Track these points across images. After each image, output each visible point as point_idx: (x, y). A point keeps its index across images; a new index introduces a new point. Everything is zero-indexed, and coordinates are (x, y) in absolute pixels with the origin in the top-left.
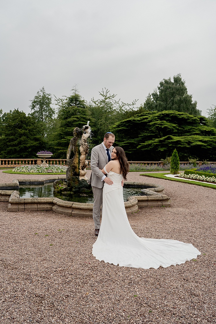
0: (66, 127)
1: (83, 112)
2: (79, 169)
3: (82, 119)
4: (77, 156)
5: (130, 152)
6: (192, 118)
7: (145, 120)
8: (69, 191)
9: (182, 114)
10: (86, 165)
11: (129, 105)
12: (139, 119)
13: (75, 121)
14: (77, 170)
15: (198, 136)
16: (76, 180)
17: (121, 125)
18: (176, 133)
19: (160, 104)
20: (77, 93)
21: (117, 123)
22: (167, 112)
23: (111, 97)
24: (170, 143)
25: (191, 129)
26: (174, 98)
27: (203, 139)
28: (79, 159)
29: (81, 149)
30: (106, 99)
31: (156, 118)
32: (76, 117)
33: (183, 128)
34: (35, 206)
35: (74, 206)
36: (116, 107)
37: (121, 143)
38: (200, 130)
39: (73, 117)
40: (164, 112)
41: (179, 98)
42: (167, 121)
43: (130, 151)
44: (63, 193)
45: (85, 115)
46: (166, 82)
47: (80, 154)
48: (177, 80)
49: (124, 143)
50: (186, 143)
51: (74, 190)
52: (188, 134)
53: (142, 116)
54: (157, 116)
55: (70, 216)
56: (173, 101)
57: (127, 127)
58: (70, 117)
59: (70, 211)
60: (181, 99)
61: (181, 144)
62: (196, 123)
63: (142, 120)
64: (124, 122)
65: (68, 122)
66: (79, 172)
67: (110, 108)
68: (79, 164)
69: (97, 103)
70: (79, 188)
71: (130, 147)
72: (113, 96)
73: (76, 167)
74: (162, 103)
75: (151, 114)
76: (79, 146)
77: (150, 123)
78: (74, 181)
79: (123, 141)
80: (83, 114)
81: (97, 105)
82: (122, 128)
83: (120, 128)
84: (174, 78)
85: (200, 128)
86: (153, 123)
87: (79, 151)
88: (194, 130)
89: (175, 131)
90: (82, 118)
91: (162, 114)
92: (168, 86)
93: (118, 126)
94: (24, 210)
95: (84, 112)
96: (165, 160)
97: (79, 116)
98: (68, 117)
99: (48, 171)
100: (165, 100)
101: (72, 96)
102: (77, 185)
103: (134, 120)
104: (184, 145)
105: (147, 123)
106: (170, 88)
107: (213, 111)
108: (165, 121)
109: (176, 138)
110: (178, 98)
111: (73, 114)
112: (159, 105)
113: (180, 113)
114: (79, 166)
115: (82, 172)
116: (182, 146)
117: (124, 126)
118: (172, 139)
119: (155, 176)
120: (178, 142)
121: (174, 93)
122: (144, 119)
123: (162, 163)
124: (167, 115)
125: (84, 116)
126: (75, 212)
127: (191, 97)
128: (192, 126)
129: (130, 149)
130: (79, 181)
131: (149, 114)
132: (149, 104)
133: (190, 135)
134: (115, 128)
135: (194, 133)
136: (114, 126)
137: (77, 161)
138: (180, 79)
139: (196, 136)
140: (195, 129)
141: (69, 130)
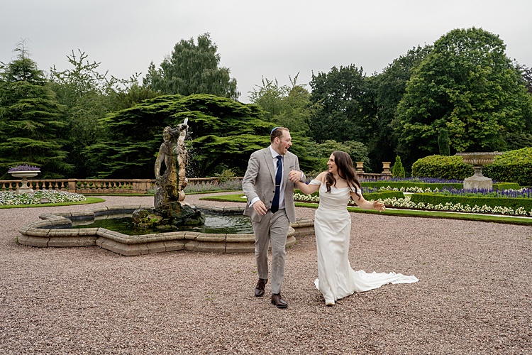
0: (9, 120)
1: (42, 92)
2: (178, 190)
3: (41, 106)
4: (175, 170)
5: (141, 165)
6: (239, 107)
7: (164, 110)
8: (167, 224)
9: (225, 101)
10: (186, 184)
11: (123, 82)
12: (152, 107)
13: (27, 109)
14: (175, 192)
15: (251, 137)
16: (177, 207)
17: (122, 117)
18: (217, 131)
19: (177, 82)
20: (26, 56)
21: (112, 115)
22: (199, 96)
23: (90, 67)
24: (211, 147)
25: (238, 125)
26: (200, 73)
27: (261, 140)
28: (178, 175)
29: (180, 160)
30: (80, 69)
31: (184, 106)
32: (28, 102)
33: (226, 122)
34: (161, 246)
35: (228, 239)
36: (100, 85)
37: (123, 149)
38: (253, 126)
39: (23, 102)
40: (194, 96)
41: (209, 74)
42: (202, 110)
43: (139, 162)
44: (159, 227)
45: (44, 97)
46: (185, 44)
47: (178, 167)
48: (204, 42)
49: (129, 149)
50: (237, 147)
51: (176, 222)
52: (235, 132)
53: (155, 102)
54: (185, 103)
55: (223, 253)
56: (199, 77)
57: (133, 120)
58: (15, 102)
59: (222, 247)
60: (211, 74)
61: (230, 149)
62: (245, 115)
63: (158, 109)
64: (126, 113)
65: (13, 110)
66: (178, 195)
67: (90, 87)
68: (178, 183)
69: (61, 76)
70: (182, 219)
71: (140, 156)
72: (94, 65)
73: (173, 188)
74: (180, 80)
75: (171, 99)
76: (176, 155)
77: (175, 115)
78: (174, 209)
79: (128, 145)
80: (41, 95)
81: (62, 79)
82: (125, 122)
83: (120, 123)
84: (199, 39)
85: (252, 122)
86: (180, 114)
87: (177, 162)
88: (245, 126)
89: (216, 127)
90: (41, 103)
91: (193, 100)
92: (191, 52)
93: (116, 119)
94: (148, 253)
95: (43, 94)
96: (222, 175)
97: (34, 100)
98: (12, 101)
99: (42, 201)
100: (185, 76)
101: (17, 61)
102: (178, 214)
103: (145, 110)
104: (233, 150)
105: (169, 114)
106: (193, 55)
107: (258, 94)
108: (198, 112)
109: (220, 140)
110: (206, 73)
111: (20, 96)
112: (176, 84)
113: (222, 99)
114: (178, 186)
115: (182, 194)
116: (231, 152)
117: (128, 118)
118: (213, 141)
119: (232, 199)
120: (225, 146)
121: (200, 64)
122: (162, 107)
123: (217, 179)
124: (202, 102)
125: (45, 100)
126: (230, 247)
127: (227, 71)
128: (241, 120)
129: (140, 158)
130: (181, 208)
131: (167, 98)
132: (158, 80)
133: (240, 134)
134: (109, 122)
135: (245, 130)
136: (107, 119)
137: (176, 179)
138: (209, 42)
139: (248, 136)
140: (245, 124)
141: (16, 126)
